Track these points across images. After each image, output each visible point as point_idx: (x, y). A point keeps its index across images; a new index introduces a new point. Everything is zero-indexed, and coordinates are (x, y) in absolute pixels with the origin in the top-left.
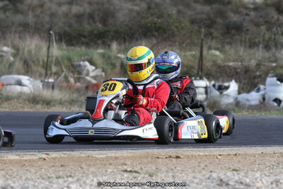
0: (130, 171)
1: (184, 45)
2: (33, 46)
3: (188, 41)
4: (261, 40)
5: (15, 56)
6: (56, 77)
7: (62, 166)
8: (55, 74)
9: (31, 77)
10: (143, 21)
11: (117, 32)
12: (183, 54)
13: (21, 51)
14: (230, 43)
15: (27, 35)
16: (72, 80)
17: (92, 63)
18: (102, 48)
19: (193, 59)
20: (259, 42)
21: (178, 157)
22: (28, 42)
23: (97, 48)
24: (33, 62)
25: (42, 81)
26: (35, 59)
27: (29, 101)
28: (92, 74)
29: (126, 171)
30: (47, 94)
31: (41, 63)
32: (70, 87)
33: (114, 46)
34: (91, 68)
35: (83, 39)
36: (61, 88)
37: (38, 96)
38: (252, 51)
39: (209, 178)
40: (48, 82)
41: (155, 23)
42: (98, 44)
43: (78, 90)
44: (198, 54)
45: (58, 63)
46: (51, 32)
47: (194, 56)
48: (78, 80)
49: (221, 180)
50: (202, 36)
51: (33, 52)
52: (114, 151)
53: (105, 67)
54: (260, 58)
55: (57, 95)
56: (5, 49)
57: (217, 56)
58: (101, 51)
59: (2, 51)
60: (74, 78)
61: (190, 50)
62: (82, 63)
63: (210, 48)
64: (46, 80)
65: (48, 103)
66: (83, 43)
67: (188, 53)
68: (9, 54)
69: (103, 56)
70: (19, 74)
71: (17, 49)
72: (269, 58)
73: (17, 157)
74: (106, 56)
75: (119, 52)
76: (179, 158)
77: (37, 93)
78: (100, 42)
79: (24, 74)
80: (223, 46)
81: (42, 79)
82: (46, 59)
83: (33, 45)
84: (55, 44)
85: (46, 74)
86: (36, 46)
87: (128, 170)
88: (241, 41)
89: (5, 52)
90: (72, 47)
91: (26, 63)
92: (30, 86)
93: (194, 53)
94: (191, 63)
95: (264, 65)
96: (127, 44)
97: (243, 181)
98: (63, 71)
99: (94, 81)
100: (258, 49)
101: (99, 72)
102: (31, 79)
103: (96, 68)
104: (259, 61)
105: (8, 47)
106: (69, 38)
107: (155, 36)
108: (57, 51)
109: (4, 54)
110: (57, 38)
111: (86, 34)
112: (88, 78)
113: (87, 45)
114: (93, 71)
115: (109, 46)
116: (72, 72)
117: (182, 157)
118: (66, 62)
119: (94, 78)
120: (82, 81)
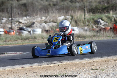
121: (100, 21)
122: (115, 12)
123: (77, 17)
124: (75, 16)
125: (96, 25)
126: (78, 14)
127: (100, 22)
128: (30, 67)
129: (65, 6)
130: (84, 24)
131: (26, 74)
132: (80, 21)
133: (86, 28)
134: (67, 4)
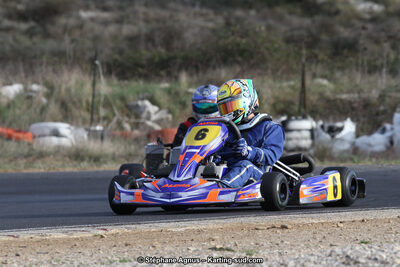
0: (221, 249)
1: (279, 73)
2: (72, 83)
3: (284, 67)
4: (385, 62)
5: (48, 96)
6: (105, 123)
7: (126, 245)
8: (105, 118)
9: (71, 124)
10: (221, 43)
11: (186, 58)
12: (278, 85)
13: (57, 90)
14: (342, 69)
15: (64, 67)
16: (127, 127)
17: (154, 102)
18: (167, 82)
19: (292, 91)
20: (382, 65)
21: (284, 227)
22: (65, 76)
23: (160, 81)
24: (74, 103)
25: (87, 130)
26: (75, 99)
27: (70, 157)
28: (154, 117)
29: (215, 249)
30: (94, 146)
31: (84, 104)
32: (125, 136)
33: (184, 78)
34: (152, 109)
35: (140, 70)
36: (113, 138)
37: (82, 150)
38: (372, 78)
39: (330, 255)
40: (95, 131)
41: (238, 45)
42: (161, 76)
43: (137, 140)
44: (299, 85)
45: (107, 104)
46: (97, 62)
47: (293, 88)
48: (136, 126)
49: (347, 257)
50: (303, 60)
51: (73, 91)
52: (196, 222)
53: (172, 106)
54: (384, 87)
55: (108, 147)
56: (35, 87)
57: (325, 86)
58: (166, 85)
59: (31, 91)
60: (131, 124)
61: (288, 80)
62: (140, 103)
63: (314, 76)
64: (92, 128)
65: (96, 159)
66: (140, 76)
67: (285, 84)
68: (41, 94)
69: (169, 91)
70: (55, 121)
71: (51, 88)
72: (397, 86)
73: (64, 236)
74: (173, 92)
75: (190, 85)
76: (286, 228)
77: (80, 146)
78: (163, 73)
79: (62, 121)
80: (332, 73)
81: (87, 126)
82: (90, 99)
83: (73, 81)
84: (102, 77)
85: (92, 120)
86: (77, 82)
87: (218, 247)
88: (357, 65)
89: (35, 92)
90: (126, 82)
91: (64, 105)
92: (71, 137)
93: (292, 83)
94: (289, 98)
95: (390, 97)
96: (200, 74)
97: (378, 257)
98: (114, 115)
99: (157, 128)
100: (381, 74)
101: (163, 114)
102: (72, 128)
103: (160, 108)
104: (383, 91)
105: (38, 84)
106: (122, 69)
107: (238, 63)
108: (105, 87)
109: (34, 95)
110: (105, 70)
111: (144, 62)
112: (149, 123)
113: (146, 78)
114: (156, 113)
115: (177, 78)
116: (128, 116)
117: (289, 226)
118: (118, 102)
119: (158, 122)
120: (141, 127)
121: (145, 107)
122: (195, 78)
123: (68, 90)
124: (60, 87)
125: (133, 120)
126: (70, 79)
127: (147, 109)
128: (12, 238)
129: (8, 48)
130: (92, 114)
131: (18, 255)
132: (78, 104)
133: (99, 128)
134: (15, 40)
